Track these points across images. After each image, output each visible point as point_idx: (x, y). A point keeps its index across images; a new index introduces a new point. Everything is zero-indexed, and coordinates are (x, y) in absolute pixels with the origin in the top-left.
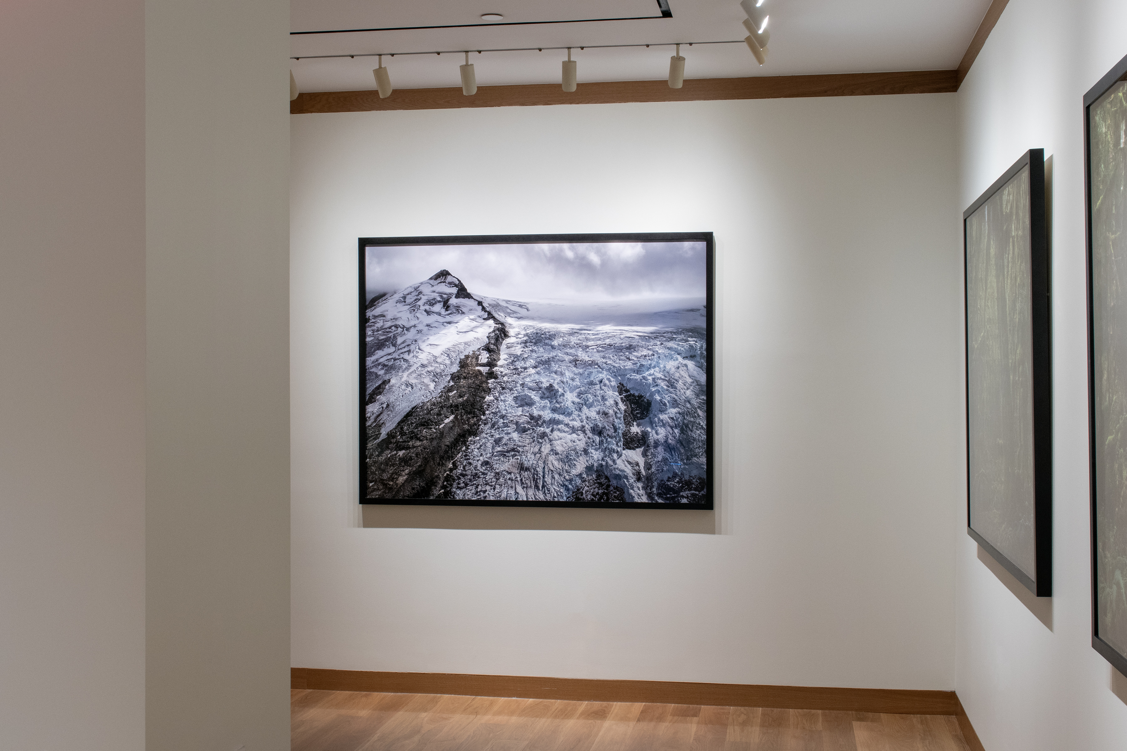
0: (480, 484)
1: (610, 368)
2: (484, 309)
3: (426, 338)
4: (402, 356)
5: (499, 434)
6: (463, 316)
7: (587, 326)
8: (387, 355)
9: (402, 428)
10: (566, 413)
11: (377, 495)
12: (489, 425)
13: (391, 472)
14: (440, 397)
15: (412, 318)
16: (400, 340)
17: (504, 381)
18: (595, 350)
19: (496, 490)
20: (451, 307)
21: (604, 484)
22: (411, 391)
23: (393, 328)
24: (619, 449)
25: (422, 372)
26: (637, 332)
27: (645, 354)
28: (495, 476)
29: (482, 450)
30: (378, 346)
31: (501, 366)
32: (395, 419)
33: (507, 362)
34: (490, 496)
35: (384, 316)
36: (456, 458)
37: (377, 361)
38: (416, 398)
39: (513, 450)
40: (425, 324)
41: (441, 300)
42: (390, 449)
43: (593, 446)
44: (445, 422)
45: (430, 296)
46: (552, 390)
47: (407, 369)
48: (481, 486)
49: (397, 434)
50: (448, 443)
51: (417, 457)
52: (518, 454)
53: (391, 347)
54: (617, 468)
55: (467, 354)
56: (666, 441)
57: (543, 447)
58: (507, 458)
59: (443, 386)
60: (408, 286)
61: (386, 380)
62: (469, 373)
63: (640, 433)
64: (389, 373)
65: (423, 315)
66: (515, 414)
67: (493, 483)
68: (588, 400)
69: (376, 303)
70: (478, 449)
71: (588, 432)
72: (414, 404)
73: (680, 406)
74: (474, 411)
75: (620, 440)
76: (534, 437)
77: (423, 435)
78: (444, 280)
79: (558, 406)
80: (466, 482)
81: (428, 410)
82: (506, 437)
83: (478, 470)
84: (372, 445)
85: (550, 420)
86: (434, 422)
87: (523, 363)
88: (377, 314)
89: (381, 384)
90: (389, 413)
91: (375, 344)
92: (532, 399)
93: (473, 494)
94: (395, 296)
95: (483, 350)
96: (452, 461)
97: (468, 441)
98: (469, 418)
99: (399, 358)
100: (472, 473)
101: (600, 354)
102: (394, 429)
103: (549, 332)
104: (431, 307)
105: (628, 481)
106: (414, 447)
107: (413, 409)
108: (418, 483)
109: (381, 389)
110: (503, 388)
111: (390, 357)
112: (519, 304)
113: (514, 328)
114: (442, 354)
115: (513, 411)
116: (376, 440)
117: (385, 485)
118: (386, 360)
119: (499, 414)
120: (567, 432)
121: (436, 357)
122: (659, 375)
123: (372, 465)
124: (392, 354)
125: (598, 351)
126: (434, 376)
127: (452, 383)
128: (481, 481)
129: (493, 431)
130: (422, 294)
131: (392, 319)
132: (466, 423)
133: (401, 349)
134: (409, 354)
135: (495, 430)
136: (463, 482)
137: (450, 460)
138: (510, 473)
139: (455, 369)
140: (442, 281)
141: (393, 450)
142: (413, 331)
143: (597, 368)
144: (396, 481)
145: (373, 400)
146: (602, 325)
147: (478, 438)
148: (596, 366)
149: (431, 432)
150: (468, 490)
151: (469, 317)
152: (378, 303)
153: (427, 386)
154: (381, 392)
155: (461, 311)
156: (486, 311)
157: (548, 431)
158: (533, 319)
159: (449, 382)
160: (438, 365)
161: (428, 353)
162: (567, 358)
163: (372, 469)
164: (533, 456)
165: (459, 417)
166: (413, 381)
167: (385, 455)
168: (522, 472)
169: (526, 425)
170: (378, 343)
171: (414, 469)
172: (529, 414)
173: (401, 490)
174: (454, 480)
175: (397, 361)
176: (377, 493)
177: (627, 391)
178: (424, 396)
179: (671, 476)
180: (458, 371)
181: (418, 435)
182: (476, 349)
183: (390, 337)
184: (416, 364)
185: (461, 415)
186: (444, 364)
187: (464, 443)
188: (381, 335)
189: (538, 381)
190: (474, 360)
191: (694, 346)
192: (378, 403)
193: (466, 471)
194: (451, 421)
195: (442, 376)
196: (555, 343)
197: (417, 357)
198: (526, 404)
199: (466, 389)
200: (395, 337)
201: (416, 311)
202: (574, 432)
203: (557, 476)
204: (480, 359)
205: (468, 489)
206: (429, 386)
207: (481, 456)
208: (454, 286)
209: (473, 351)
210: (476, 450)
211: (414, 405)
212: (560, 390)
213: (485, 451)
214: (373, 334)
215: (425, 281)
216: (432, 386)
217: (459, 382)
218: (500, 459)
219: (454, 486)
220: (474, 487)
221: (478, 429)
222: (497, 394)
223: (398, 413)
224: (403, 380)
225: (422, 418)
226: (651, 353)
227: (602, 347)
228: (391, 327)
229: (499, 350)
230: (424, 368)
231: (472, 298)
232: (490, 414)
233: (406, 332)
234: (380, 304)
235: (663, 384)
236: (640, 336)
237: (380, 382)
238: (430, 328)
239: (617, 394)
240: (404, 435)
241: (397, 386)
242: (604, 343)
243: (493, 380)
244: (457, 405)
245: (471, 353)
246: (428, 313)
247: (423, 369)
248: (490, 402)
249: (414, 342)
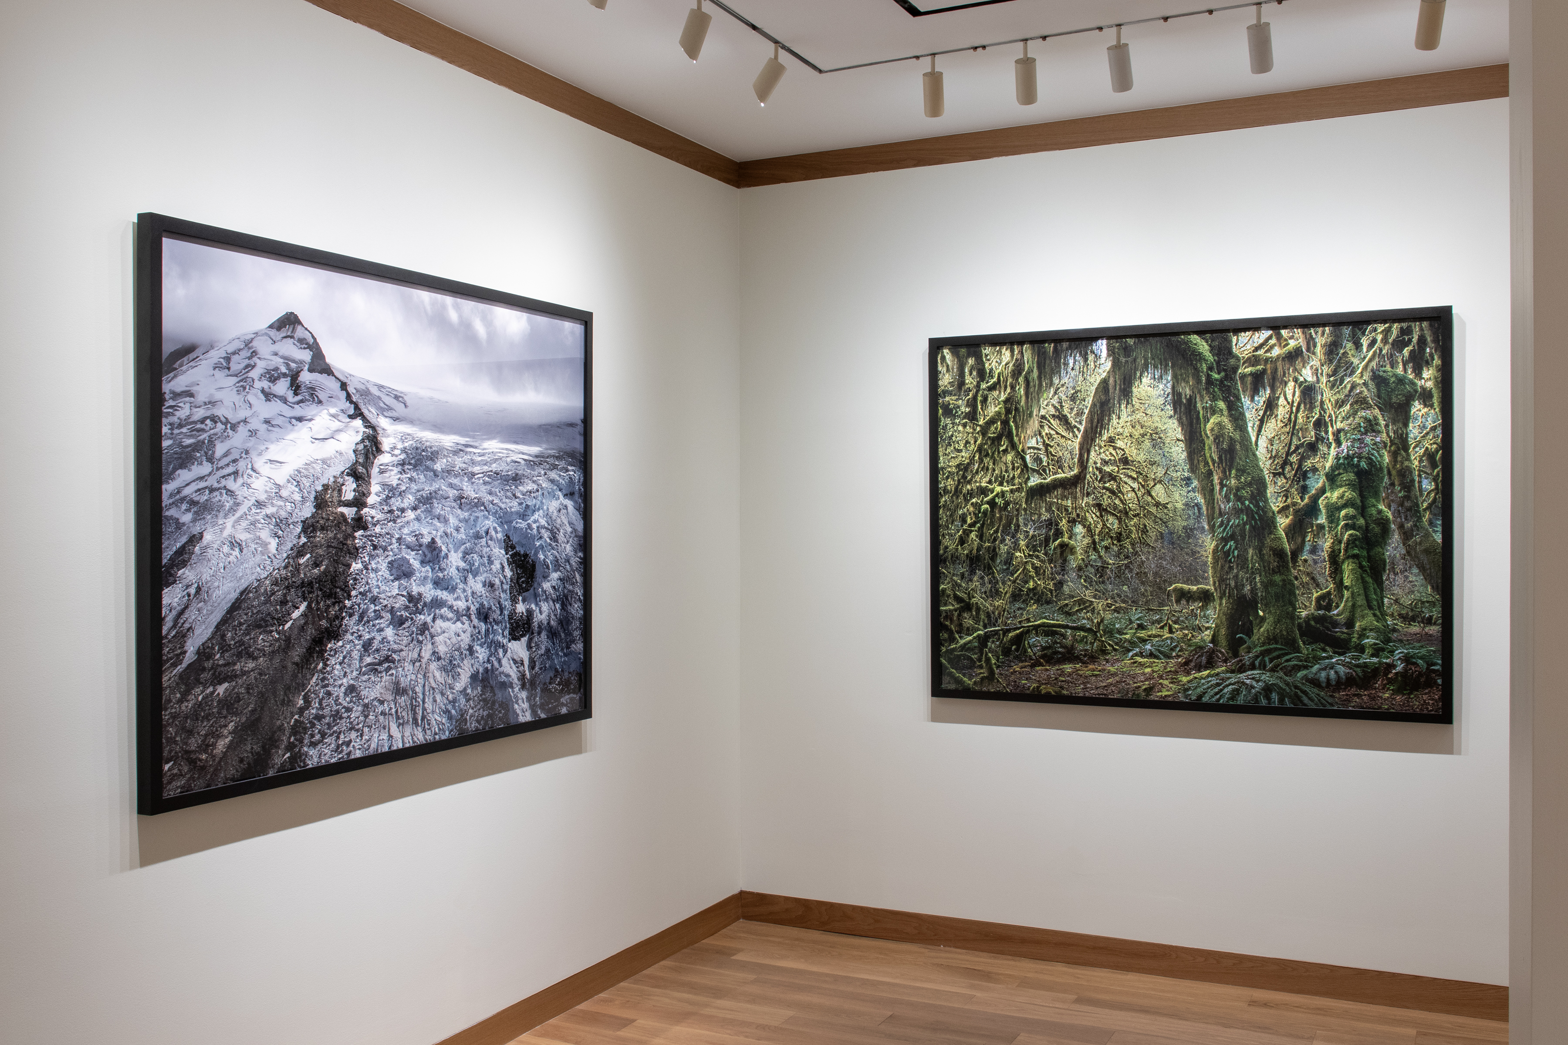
0: (343, 729)
1: (497, 511)
2: (349, 397)
3: (263, 448)
4: (224, 482)
5: (369, 632)
6: (320, 407)
7: (472, 440)
8: (197, 479)
9: (223, 636)
10: (450, 587)
11: (177, 788)
12: (356, 617)
13: (203, 733)
14: (286, 567)
15: (241, 404)
16: (220, 449)
17: (376, 534)
18: (481, 481)
19: (364, 738)
20: (303, 389)
21: (490, 700)
22: (239, 556)
23: (208, 422)
24: (505, 641)
25: (257, 517)
26: (523, 454)
27: (530, 488)
28: (364, 711)
29: (345, 666)
30: (180, 461)
31: (373, 507)
32: (211, 617)
33: (380, 498)
34: (355, 750)
35: (191, 395)
36: (309, 686)
37: (179, 492)
38: (248, 571)
39: (387, 659)
40: (262, 418)
41: (287, 372)
42: (202, 683)
43: (478, 639)
44: (293, 618)
45: (269, 362)
46: (435, 549)
47: (233, 510)
48: (344, 734)
49: (214, 649)
50: (297, 659)
51: (248, 692)
52: (392, 666)
53: (205, 463)
54: (503, 673)
55: (326, 482)
56: (549, 623)
57: (424, 648)
58: (380, 675)
59: (290, 545)
60: (234, 336)
61: (194, 535)
62: (329, 519)
63: (525, 614)
64: (200, 519)
65: (258, 399)
66: (389, 594)
67: (361, 726)
68: (474, 564)
69: (176, 365)
70: (340, 664)
71: (473, 617)
72: (244, 584)
73: (561, 568)
74: (336, 593)
75: (506, 627)
76: (413, 632)
77: (259, 646)
78: (292, 332)
79: (441, 575)
80: (323, 731)
81: (267, 594)
82: (379, 638)
83: (340, 704)
84: (170, 678)
85: (432, 600)
86: (275, 618)
87: (400, 500)
88: (178, 390)
89: (186, 543)
90: (200, 605)
91: (176, 456)
92: (411, 565)
93: (332, 751)
94: (212, 353)
95: (348, 475)
96: (303, 693)
97: (326, 651)
98: (329, 606)
99: (219, 486)
100: (331, 711)
101: (486, 487)
102: (209, 639)
103: (431, 448)
104: (271, 385)
105: (513, 692)
106: (244, 673)
107: (242, 593)
108: (248, 748)
109: (186, 554)
110: (375, 547)
111: (202, 484)
112: (395, 393)
113: (388, 436)
114: (288, 481)
115: (388, 589)
116: (176, 666)
117: (192, 762)
118: (196, 492)
119: (369, 595)
120: (451, 619)
121: (278, 486)
122: (543, 522)
123: (169, 724)
124: (206, 478)
125: (485, 483)
126: (277, 525)
127: (304, 540)
128: (343, 724)
129: (361, 628)
130: (258, 356)
131: (205, 404)
132: (324, 616)
133: (222, 468)
134: (235, 480)
135: (364, 625)
136: (319, 732)
137: (299, 691)
138: (382, 702)
139: (308, 511)
140: (289, 334)
141: (208, 685)
142: (242, 430)
143: (483, 511)
144: (212, 751)
145: (171, 579)
146: (488, 439)
147: (340, 643)
148: (482, 508)
149: (271, 638)
150: (325, 746)
151: (328, 410)
152: (181, 365)
153: (265, 545)
154: (186, 561)
155: (317, 396)
156: (351, 402)
157: (429, 619)
158: (411, 422)
159: (299, 537)
160: (282, 503)
161: (268, 479)
162: (452, 493)
163: (168, 731)
164: (411, 667)
165: (313, 605)
166: (242, 536)
167: (193, 696)
168: (397, 697)
169: (403, 613)
170: (181, 453)
171: (244, 719)
172: (408, 593)
173: (222, 767)
174: (305, 729)
175: (215, 494)
176: (179, 784)
177: (513, 547)
178: (260, 567)
179: (553, 676)
180: (313, 516)
181: (250, 647)
182: (339, 473)
183: (203, 442)
184: (248, 500)
185: (317, 601)
186: (293, 501)
187: (321, 655)
188: (185, 435)
189: (417, 533)
190: (336, 494)
191: (573, 477)
192: (180, 585)
193: (323, 709)
194: (302, 615)
195: (289, 525)
196: (438, 467)
197: (249, 486)
198: (404, 575)
199: (325, 551)
200: (211, 442)
201: (247, 390)
202: (458, 620)
203: (438, 697)
204: (344, 491)
205: (326, 743)
206: (269, 546)
207: (344, 676)
208: (306, 346)
209: (334, 477)
210: (338, 667)
211: (245, 586)
212: (444, 548)
213: (349, 665)
214: (172, 434)
215: (262, 330)
216: (273, 543)
217: (315, 537)
218: (370, 678)
219: (306, 741)
220: (334, 737)
221: (341, 625)
222: (367, 559)
223: (216, 605)
224: (226, 533)
225: (257, 612)
226: (535, 487)
227: (489, 476)
228: (205, 421)
229: (369, 476)
230: (261, 508)
231: (333, 375)
232: (357, 596)
233: (231, 432)
234: (184, 368)
235: (546, 535)
236: (525, 460)
237: (184, 539)
238: (270, 428)
239: (503, 552)
240: (227, 651)
241: (216, 546)
242: (490, 469)
243: (361, 532)
244: (312, 582)
245: (332, 479)
246: (268, 396)
247: (258, 511)
248: (357, 574)
249: (243, 455)
